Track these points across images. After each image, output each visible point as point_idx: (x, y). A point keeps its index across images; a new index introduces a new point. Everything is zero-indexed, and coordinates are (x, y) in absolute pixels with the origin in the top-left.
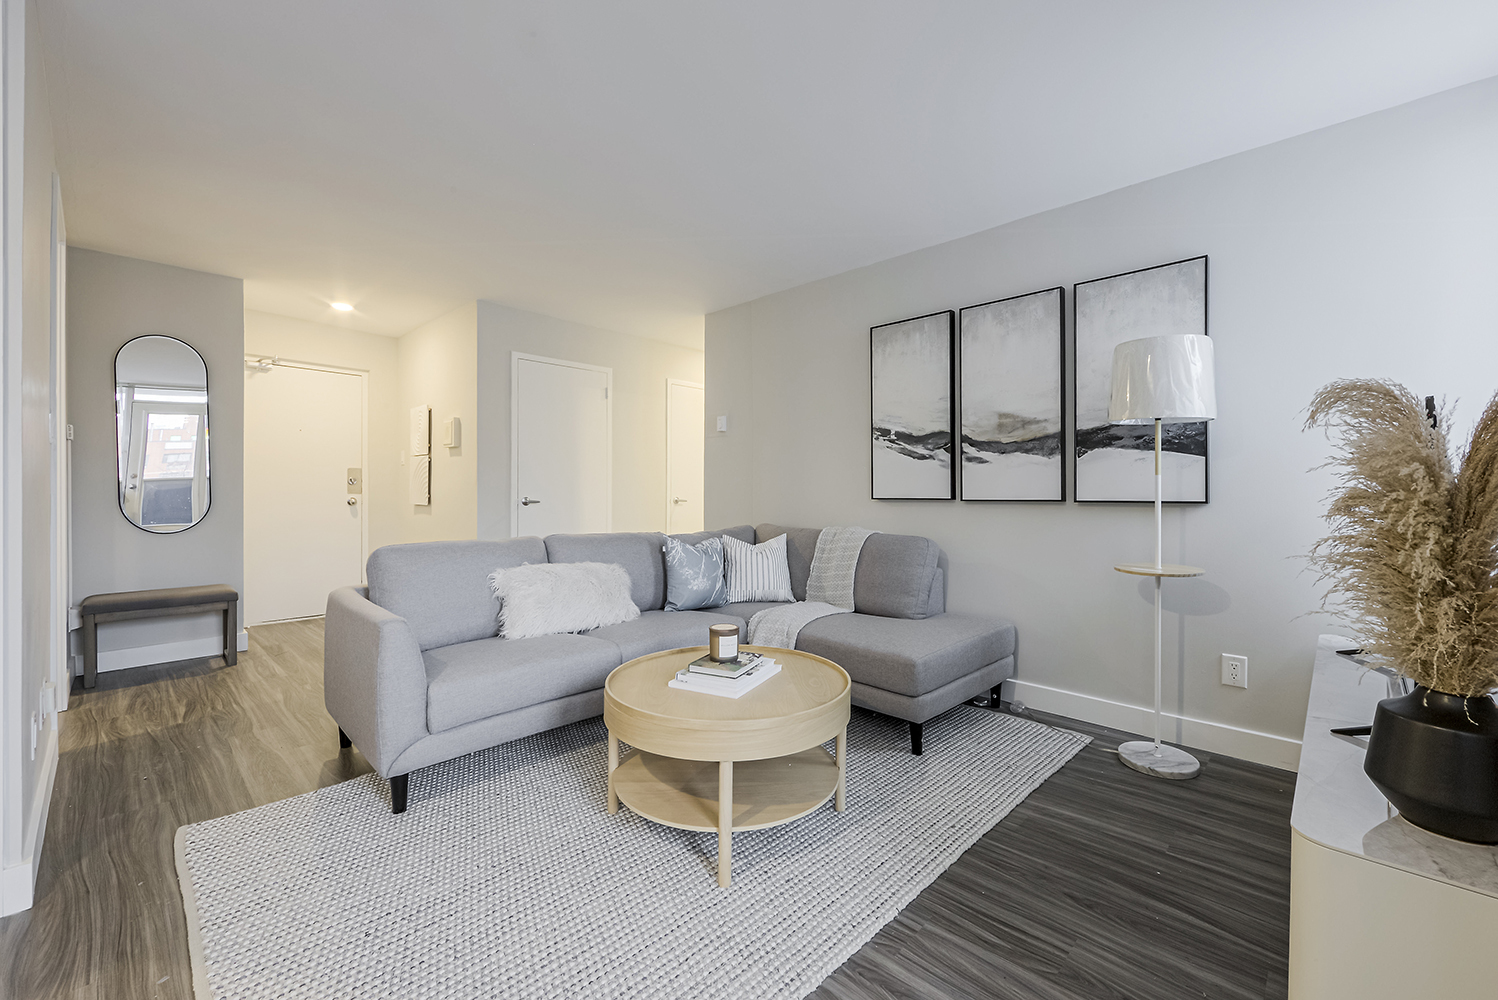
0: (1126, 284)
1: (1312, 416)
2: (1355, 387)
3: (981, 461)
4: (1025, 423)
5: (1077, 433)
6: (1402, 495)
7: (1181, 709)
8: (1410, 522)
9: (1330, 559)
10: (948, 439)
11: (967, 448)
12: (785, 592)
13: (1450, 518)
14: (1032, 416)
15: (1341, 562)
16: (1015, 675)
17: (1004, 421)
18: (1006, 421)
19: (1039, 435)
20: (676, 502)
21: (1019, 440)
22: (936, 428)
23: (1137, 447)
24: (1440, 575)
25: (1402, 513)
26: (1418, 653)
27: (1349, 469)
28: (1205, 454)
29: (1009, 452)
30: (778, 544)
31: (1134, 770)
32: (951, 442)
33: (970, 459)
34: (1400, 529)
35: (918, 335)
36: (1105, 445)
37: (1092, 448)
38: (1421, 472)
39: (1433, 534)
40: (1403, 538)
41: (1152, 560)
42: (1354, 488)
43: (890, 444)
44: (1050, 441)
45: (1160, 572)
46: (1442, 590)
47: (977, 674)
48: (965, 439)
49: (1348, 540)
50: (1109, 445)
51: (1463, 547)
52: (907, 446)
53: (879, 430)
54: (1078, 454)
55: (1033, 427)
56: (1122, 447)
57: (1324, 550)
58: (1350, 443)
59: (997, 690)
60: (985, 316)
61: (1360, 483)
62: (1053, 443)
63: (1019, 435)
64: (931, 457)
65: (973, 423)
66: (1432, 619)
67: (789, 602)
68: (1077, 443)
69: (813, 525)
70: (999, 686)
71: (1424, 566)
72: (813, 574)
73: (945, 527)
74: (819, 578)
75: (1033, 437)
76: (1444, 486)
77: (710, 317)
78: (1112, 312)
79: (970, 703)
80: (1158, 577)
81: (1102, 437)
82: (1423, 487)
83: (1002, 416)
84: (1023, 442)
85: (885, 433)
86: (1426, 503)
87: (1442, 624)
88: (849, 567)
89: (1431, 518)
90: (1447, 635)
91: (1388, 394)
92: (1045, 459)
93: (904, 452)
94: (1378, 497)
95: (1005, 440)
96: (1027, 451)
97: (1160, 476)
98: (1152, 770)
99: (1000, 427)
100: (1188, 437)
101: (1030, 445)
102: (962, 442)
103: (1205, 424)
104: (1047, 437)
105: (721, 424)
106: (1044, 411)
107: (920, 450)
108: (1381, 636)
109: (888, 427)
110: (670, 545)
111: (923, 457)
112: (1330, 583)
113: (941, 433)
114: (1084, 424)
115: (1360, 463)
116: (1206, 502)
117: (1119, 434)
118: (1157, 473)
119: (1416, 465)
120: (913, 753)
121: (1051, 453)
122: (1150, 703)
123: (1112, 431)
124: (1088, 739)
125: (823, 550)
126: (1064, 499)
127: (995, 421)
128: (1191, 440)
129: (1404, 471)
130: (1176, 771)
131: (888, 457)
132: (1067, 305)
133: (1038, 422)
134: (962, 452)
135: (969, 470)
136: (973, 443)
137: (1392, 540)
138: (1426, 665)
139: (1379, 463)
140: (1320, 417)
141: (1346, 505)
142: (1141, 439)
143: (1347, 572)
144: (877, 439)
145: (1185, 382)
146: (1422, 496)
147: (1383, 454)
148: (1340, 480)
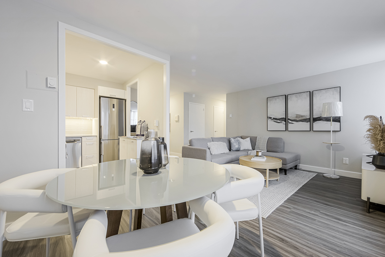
0: (324, 91)
1: (364, 119)
2: (370, 116)
3: (292, 123)
4: (302, 116)
5: (313, 118)
6: (376, 129)
7: (335, 168)
8: (377, 132)
9: (367, 137)
10: (285, 119)
11: (289, 121)
12: (251, 148)
13: (382, 132)
14: (304, 115)
15: (368, 137)
16: (300, 164)
17: (297, 116)
18: (298, 116)
19: (305, 119)
20: (215, 131)
21: (301, 119)
22: (282, 117)
23: (326, 121)
24: (381, 138)
25: (376, 131)
26: (378, 148)
27: (369, 126)
28: (340, 122)
29: (299, 122)
30: (248, 139)
31: (327, 178)
32: (286, 120)
33: (290, 123)
34: (376, 133)
35: (278, 99)
36: (319, 121)
37: (316, 121)
38: (379, 126)
39: (380, 133)
40: (376, 134)
41: (330, 141)
42: (370, 128)
43: (271, 120)
44: (307, 120)
45: (332, 142)
46: (381, 140)
47: (294, 162)
48: (288, 119)
49: (369, 135)
50: (320, 120)
51: (384, 135)
52: (276, 120)
53: (269, 117)
54: (313, 122)
55: (304, 117)
56: (323, 121)
57: (366, 136)
58: (370, 123)
59: (296, 166)
60: (293, 96)
61: (371, 128)
62: (308, 120)
63: (300, 119)
64: (281, 123)
65: (290, 116)
66: (380, 143)
67: (252, 150)
68: (313, 120)
69: (255, 136)
70: (297, 165)
71: (379, 137)
72: (257, 145)
73: (285, 136)
74: (258, 146)
75: (304, 119)
76: (382, 128)
77: (227, 95)
78: (321, 96)
79: (291, 168)
80: (331, 144)
81: (319, 119)
82: (379, 128)
83: (297, 115)
84: (302, 120)
85: (270, 118)
86: (379, 130)
87: (381, 144)
88: (265, 143)
89: (380, 132)
90: (382, 145)
91: (375, 117)
92: (306, 123)
93: (275, 122)
94: (373, 129)
95: (297, 119)
96: (302, 122)
97: (332, 126)
98: (331, 178)
99: (297, 117)
100: (337, 119)
101: (303, 120)
102: (288, 120)
103: (340, 117)
104: (307, 119)
105: (231, 116)
106: (306, 114)
107: (279, 121)
108: (374, 146)
109: (271, 117)
110: (231, 139)
111: (279, 123)
112: (367, 140)
113: (283, 118)
114: (314, 117)
115: (371, 125)
116: (340, 131)
117: (322, 118)
118: (331, 126)
119: (378, 126)
120: (285, 175)
121: (308, 122)
122: (329, 167)
123: (321, 118)
124: (317, 174)
125: (258, 140)
126: (310, 130)
127: (295, 116)
128: (337, 120)
129: (377, 126)
130: (335, 178)
131: (271, 122)
132: (311, 95)
133: (305, 116)
134: (288, 122)
135: (290, 125)
136: (290, 120)
137: (375, 134)
138: (379, 149)
139: (373, 125)
140: (365, 119)
141: (369, 130)
142: (328, 119)
143: (369, 139)
144: (269, 119)
145: (337, 110)
146: (379, 129)
147: (374, 124)
148: (368, 127)
